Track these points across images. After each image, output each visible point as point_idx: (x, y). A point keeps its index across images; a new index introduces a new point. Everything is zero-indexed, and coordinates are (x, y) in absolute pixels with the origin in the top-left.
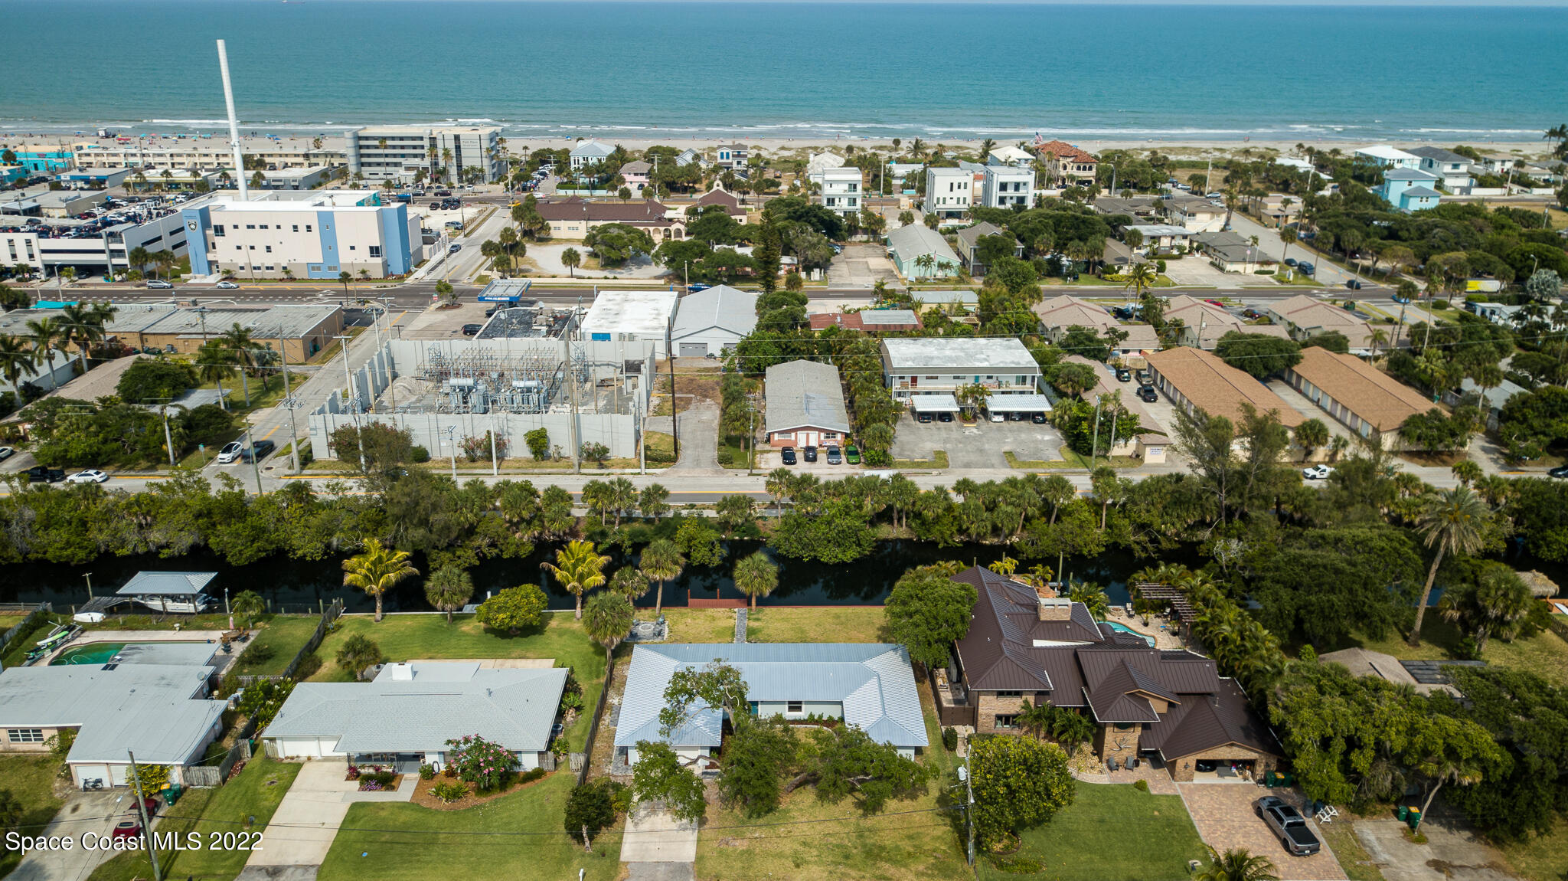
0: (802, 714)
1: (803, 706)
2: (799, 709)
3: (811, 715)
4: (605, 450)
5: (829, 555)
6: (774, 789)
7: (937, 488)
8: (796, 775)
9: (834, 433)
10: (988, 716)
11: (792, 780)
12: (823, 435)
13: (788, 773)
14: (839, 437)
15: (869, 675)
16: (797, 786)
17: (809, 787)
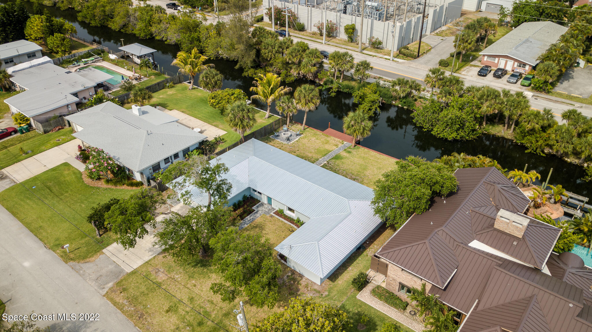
0: (294, 216)
2: (293, 212)
4: (380, 43)
7: (545, 110)
9: (525, 65)
10: (394, 280)
12: (516, 63)
14: (527, 67)
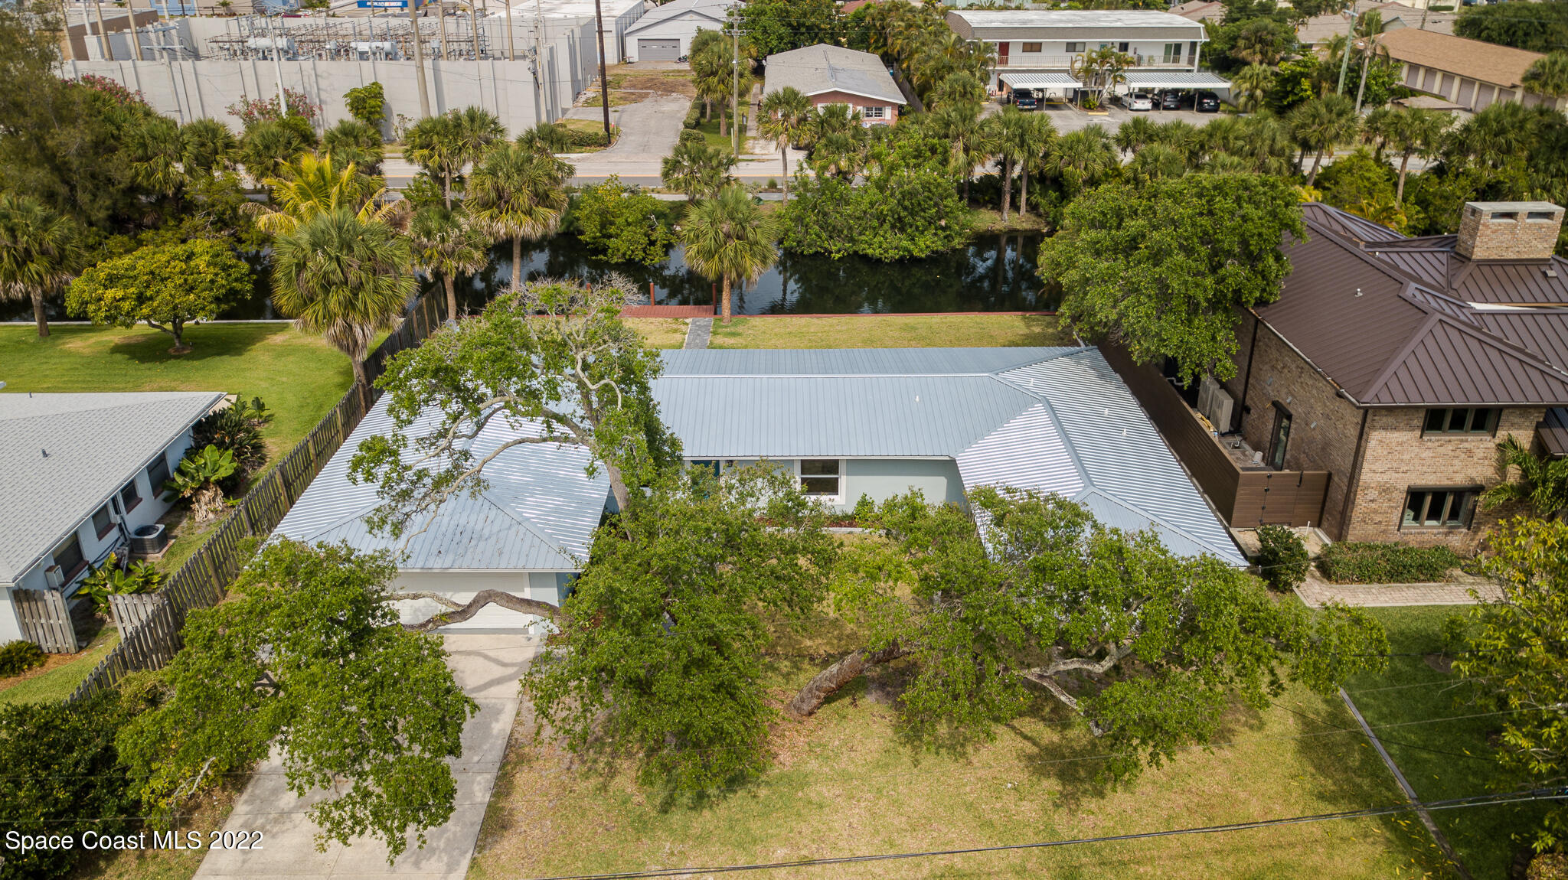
0: (841, 502)
1: (843, 481)
2: (832, 487)
3: (864, 503)
5: (885, 245)
6: (747, 711)
8: (826, 662)
9: (881, 109)
10: (1385, 490)
11: (811, 676)
12: (860, 110)
13: (800, 657)
14: (888, 114)
15: (1020, 402)
16: (829, 699)
17: (870, 701)
